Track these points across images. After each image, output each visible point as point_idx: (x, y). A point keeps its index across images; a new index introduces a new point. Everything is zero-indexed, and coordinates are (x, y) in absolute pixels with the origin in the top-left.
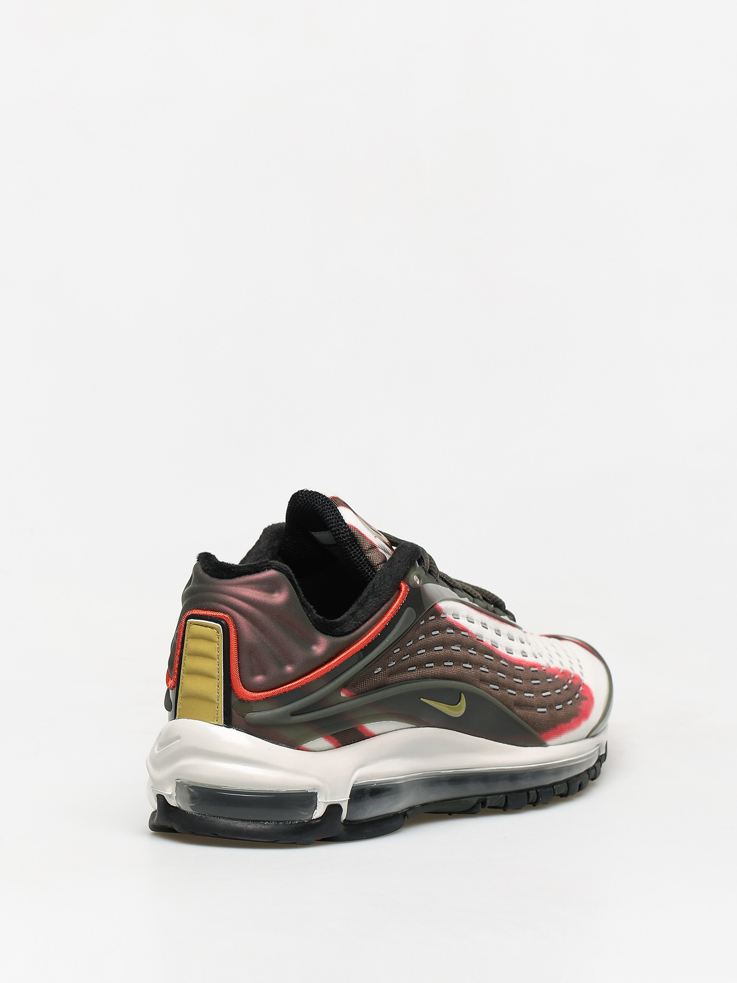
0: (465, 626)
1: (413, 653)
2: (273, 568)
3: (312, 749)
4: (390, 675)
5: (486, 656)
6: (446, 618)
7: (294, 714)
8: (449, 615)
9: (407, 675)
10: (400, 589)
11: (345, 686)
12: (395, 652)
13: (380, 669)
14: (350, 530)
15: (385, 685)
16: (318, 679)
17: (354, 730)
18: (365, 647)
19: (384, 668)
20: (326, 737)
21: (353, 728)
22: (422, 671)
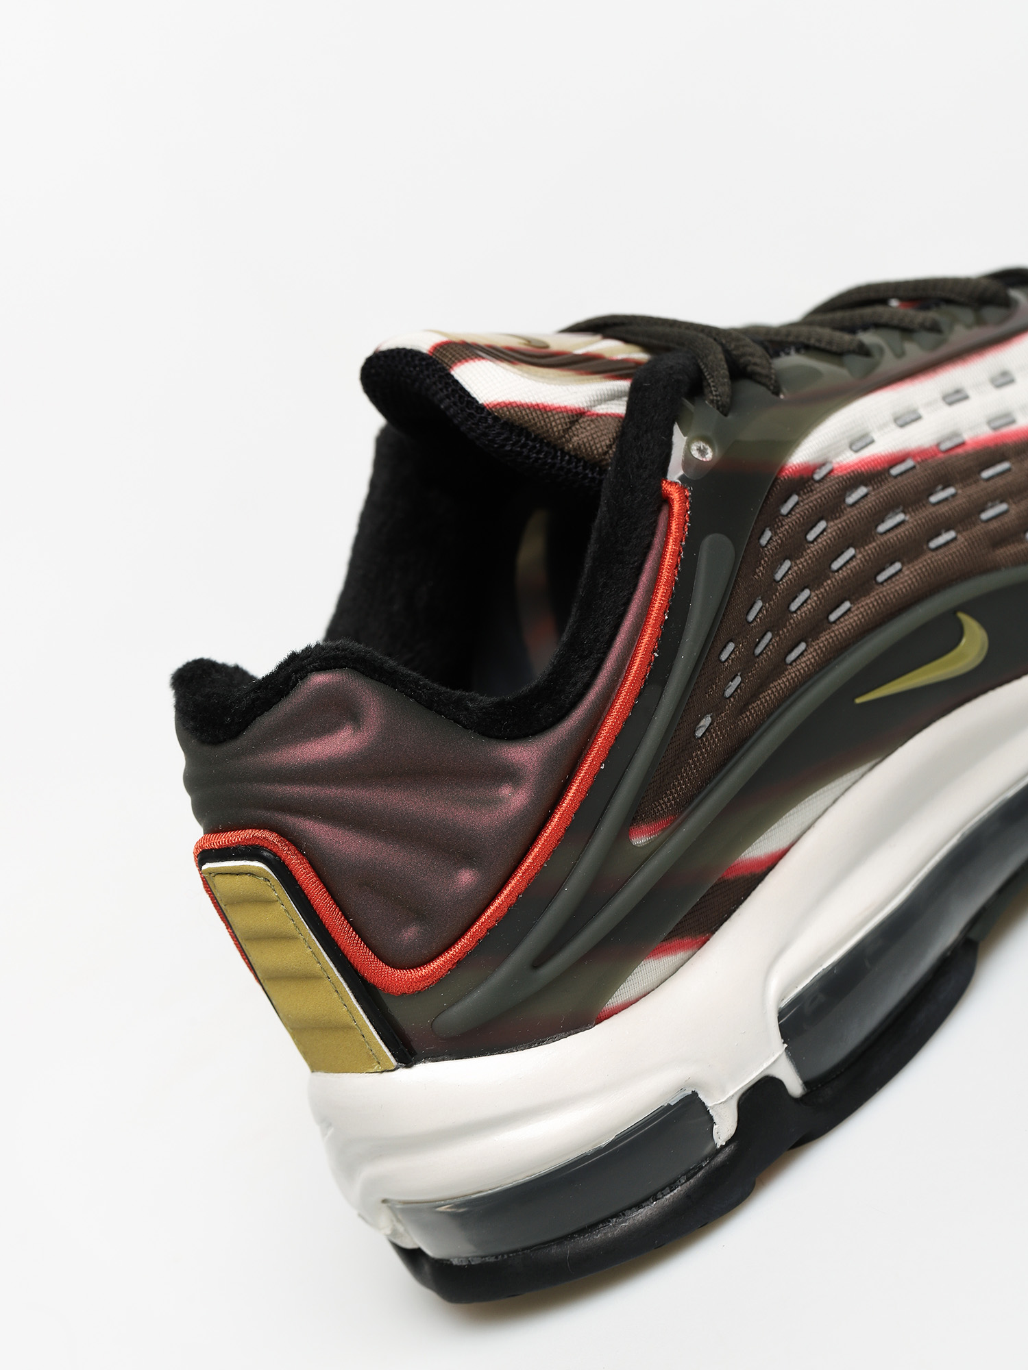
1: (777, 619)
2: (312, 671)
4: (743, 708)
5: (986, 474)
6: (831, 471)
7: (538, 962)
8: (837, 455)
9: (791, 674)
11: (634, 818)
12: (723, 660)
13: (706, 721)
14: (496, 419)
15: (744, 740)
16: (553, 854)
17: (722, 885)
18: (634, 708)
19: (715, 710)
20: (656, 952)
21: (716, 885)
22: (825, 639)
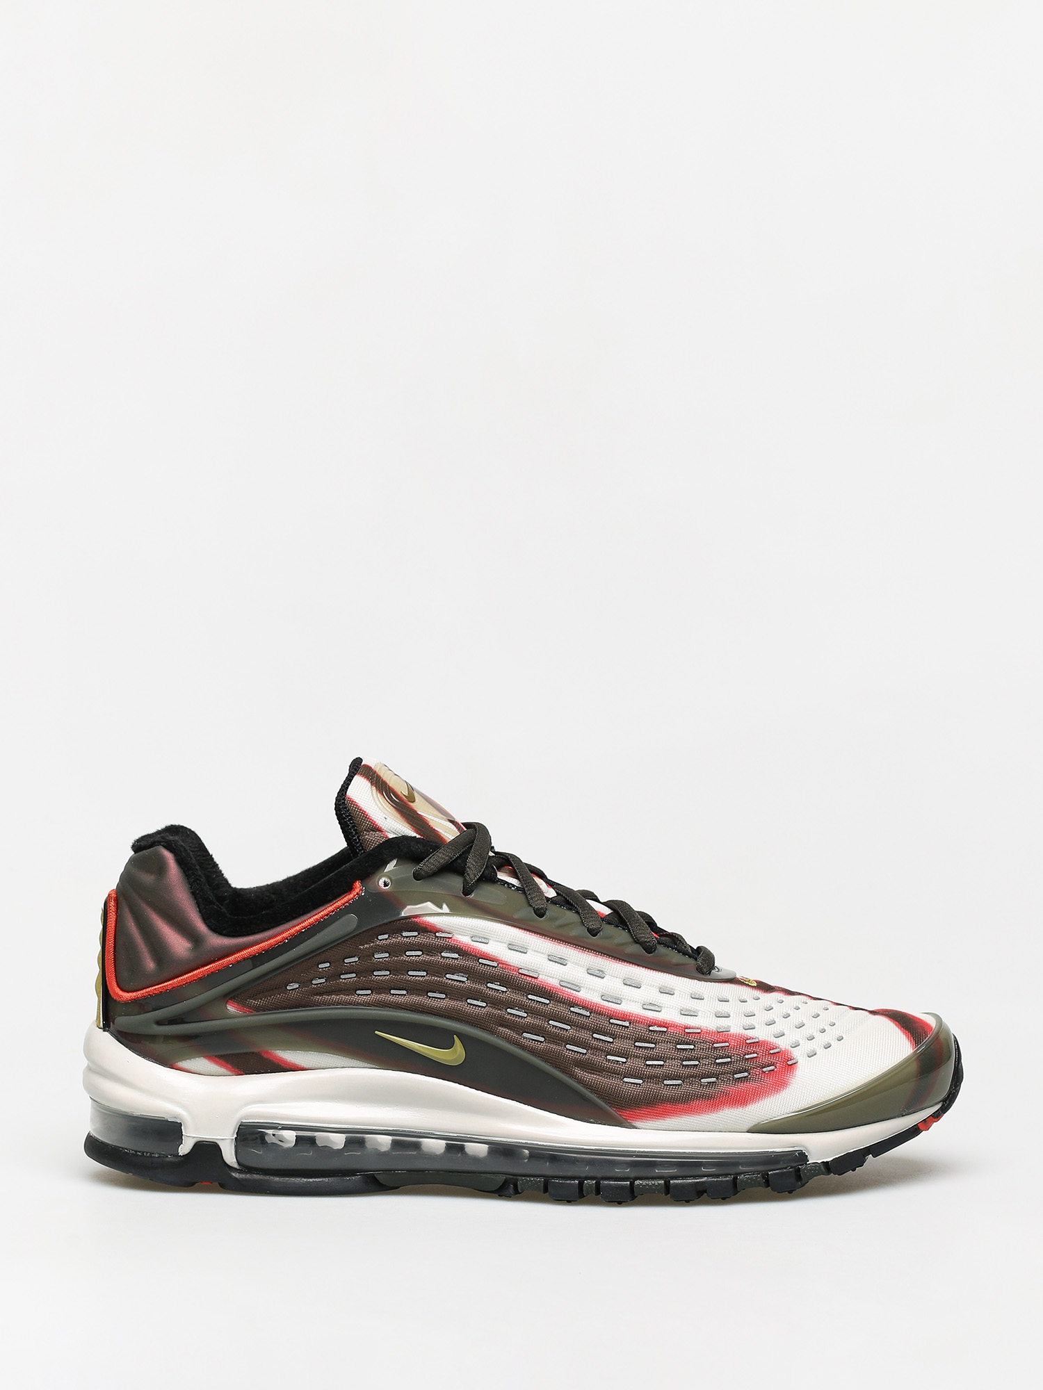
0: (496, 955)
1: (365, 970)
3: (193, 1071)
4: (319, 993)
5: (531, 997)
6: (449, 938)
7: (160, 1023)
8: (461, 935)
9: (353, 999)
10: (350, 889)
11: (230, 996)
12: (320, 967)
13: (296, 986)
14: (346, 804)
16: (189, 983)
17: (257, 1056)
18: (260, 954)
19: (303, 984)
20: (209, 1058)
21: (253, 1053)
22: (383, 997)
